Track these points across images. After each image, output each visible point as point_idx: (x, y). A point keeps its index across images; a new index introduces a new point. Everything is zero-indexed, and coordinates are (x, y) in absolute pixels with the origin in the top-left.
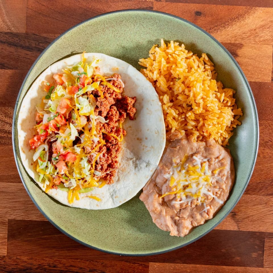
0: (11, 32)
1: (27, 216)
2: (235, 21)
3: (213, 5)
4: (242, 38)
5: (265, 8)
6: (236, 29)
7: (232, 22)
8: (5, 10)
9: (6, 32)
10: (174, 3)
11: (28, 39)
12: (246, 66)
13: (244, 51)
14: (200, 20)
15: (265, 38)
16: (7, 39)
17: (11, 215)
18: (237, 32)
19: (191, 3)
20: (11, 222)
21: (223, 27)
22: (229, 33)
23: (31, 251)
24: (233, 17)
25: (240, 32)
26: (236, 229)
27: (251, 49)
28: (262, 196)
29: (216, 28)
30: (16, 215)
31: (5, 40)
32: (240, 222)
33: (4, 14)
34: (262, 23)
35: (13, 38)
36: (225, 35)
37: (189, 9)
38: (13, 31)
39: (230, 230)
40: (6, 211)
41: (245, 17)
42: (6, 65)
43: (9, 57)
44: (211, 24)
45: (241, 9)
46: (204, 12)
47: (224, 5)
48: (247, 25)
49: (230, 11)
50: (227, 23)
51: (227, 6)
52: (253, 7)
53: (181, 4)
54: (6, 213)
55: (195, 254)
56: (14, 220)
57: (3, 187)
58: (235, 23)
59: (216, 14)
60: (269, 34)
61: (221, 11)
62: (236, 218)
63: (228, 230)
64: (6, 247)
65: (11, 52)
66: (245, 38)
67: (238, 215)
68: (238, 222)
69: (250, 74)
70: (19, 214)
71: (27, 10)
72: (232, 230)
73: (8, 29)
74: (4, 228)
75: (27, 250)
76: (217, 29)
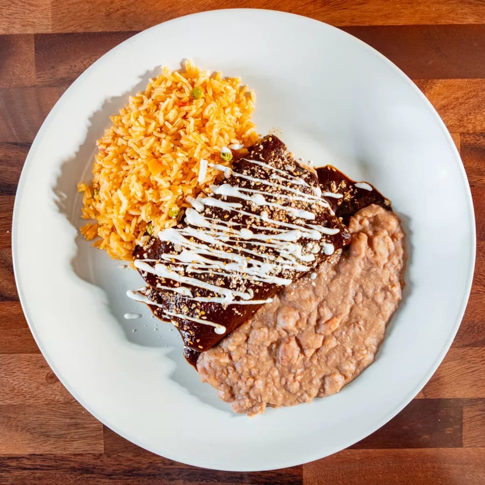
5: (446, 80)
15: (449, 123)
28: (456, 348)
34: (443, 102)
52: (429, 79)
60: (454, 118)
64: (102, 441)
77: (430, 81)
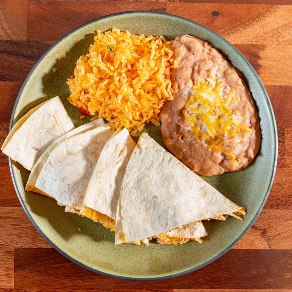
0: (11, 40)
1: (36, 243)
2: (256, 21)
3: (231, 5)
4: (264, 39)
5: (287, 6)
6: (257, 29)
7: (252, 22)
8: (3, 16)
9: (6, 41)
10: (188, 3)
11: (30, 47)
12: (270, 69)
13: (267, 52)
14: (218, 20)
15: (289, 38)
16: (7, 48)
17: (18, 242)
18: (259, 32)
19: (208, 3)
20: (18, 250)
21: (243, 27)
22: (250, 34)
23: (42, 282)
24: (254, 16)
25: (261, 32)
26: (267, 247)
27: (274, 51)
29: (235, 28)
30: (23, 242)
31: (5, 49)
32: (271, 240)
33: (2, 21)
34: (284, 22)
35: (13, 47)
36: (246, 36)
37: (205, 9)
38: (13, 39)
39: (260, 250)
40: (12, 239)
41: (266, 16)
42: (6, 77)
43: (10, 67)
44: (230, 25)
45: (262, 7)
46: (222, 11)
47: (243, 4)
48: (268, 25)
49: (249, 9)
50: (247, 23)
51: (246, 4)
52: (274, 5)
53: (196, 4)
54: (12, 240)
55: (224, 277)
56: (21, 248)
57: (7, 212)
58: (256, 22)
59: (235, 14)
61: (240, 10)
62: (266, 236)
63: (259, 250)
64: (13, 279)
65: (11, 63)
66: (267, 39)
67: (268, 232)
68: (269, 240)
69: (274, 78)
70: (26, 242)
71: (28, 16)
72: (263, 249)
73: (7, 37)
74: (10, 257)
75: (36, 281)
76: (237, 30)
77: (275, 6)
